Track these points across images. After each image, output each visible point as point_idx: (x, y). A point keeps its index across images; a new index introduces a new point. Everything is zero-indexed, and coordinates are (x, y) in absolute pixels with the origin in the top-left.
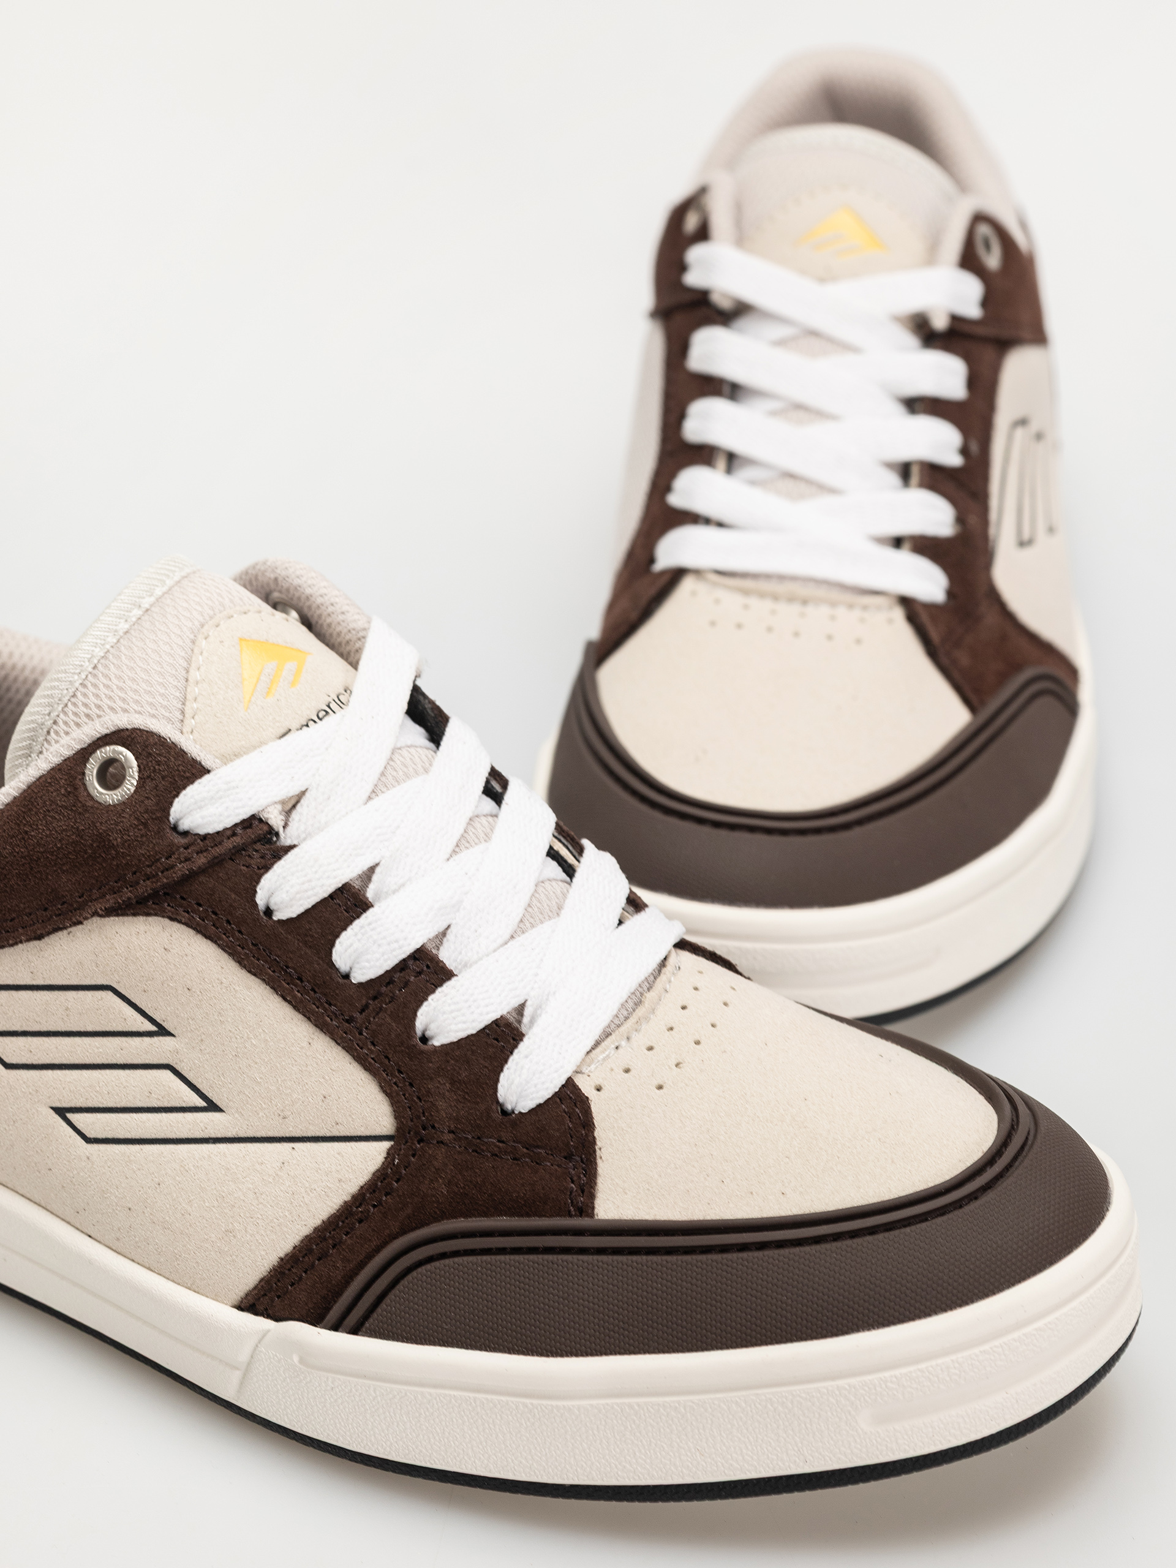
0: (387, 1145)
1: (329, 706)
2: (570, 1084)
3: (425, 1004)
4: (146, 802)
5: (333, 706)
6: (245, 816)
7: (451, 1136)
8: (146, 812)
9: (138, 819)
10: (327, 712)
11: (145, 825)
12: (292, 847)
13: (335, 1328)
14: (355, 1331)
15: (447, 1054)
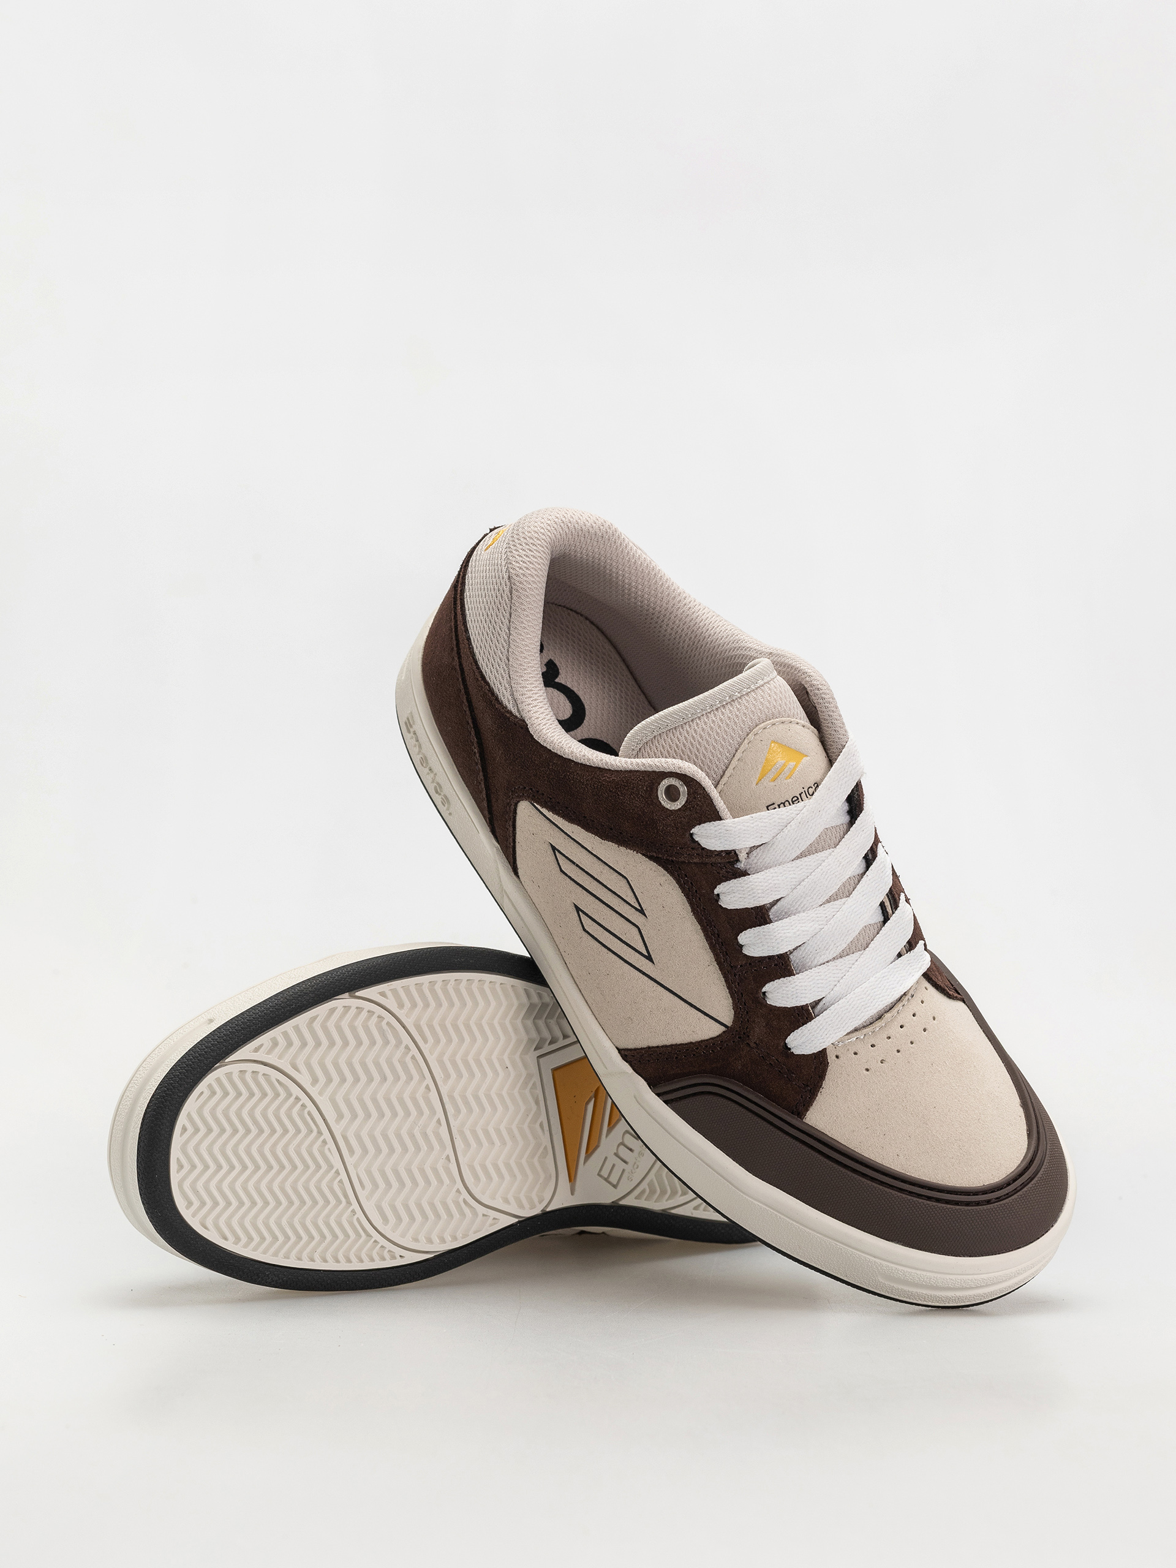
0: (723, 1029)
1: (800, 795)
2: (823, 1052)
3: (772, 982)
4: (682, 819)
5: (803, 795)
6: (730, 848)
7: (755, 1045)
8: (681, 823)
9: (675, 825)
10: (798, 799)
11: (677, 828)
12: (745, 873)
13: (658, 1095)
14: (666, 1102)
15: (771, 1010)
